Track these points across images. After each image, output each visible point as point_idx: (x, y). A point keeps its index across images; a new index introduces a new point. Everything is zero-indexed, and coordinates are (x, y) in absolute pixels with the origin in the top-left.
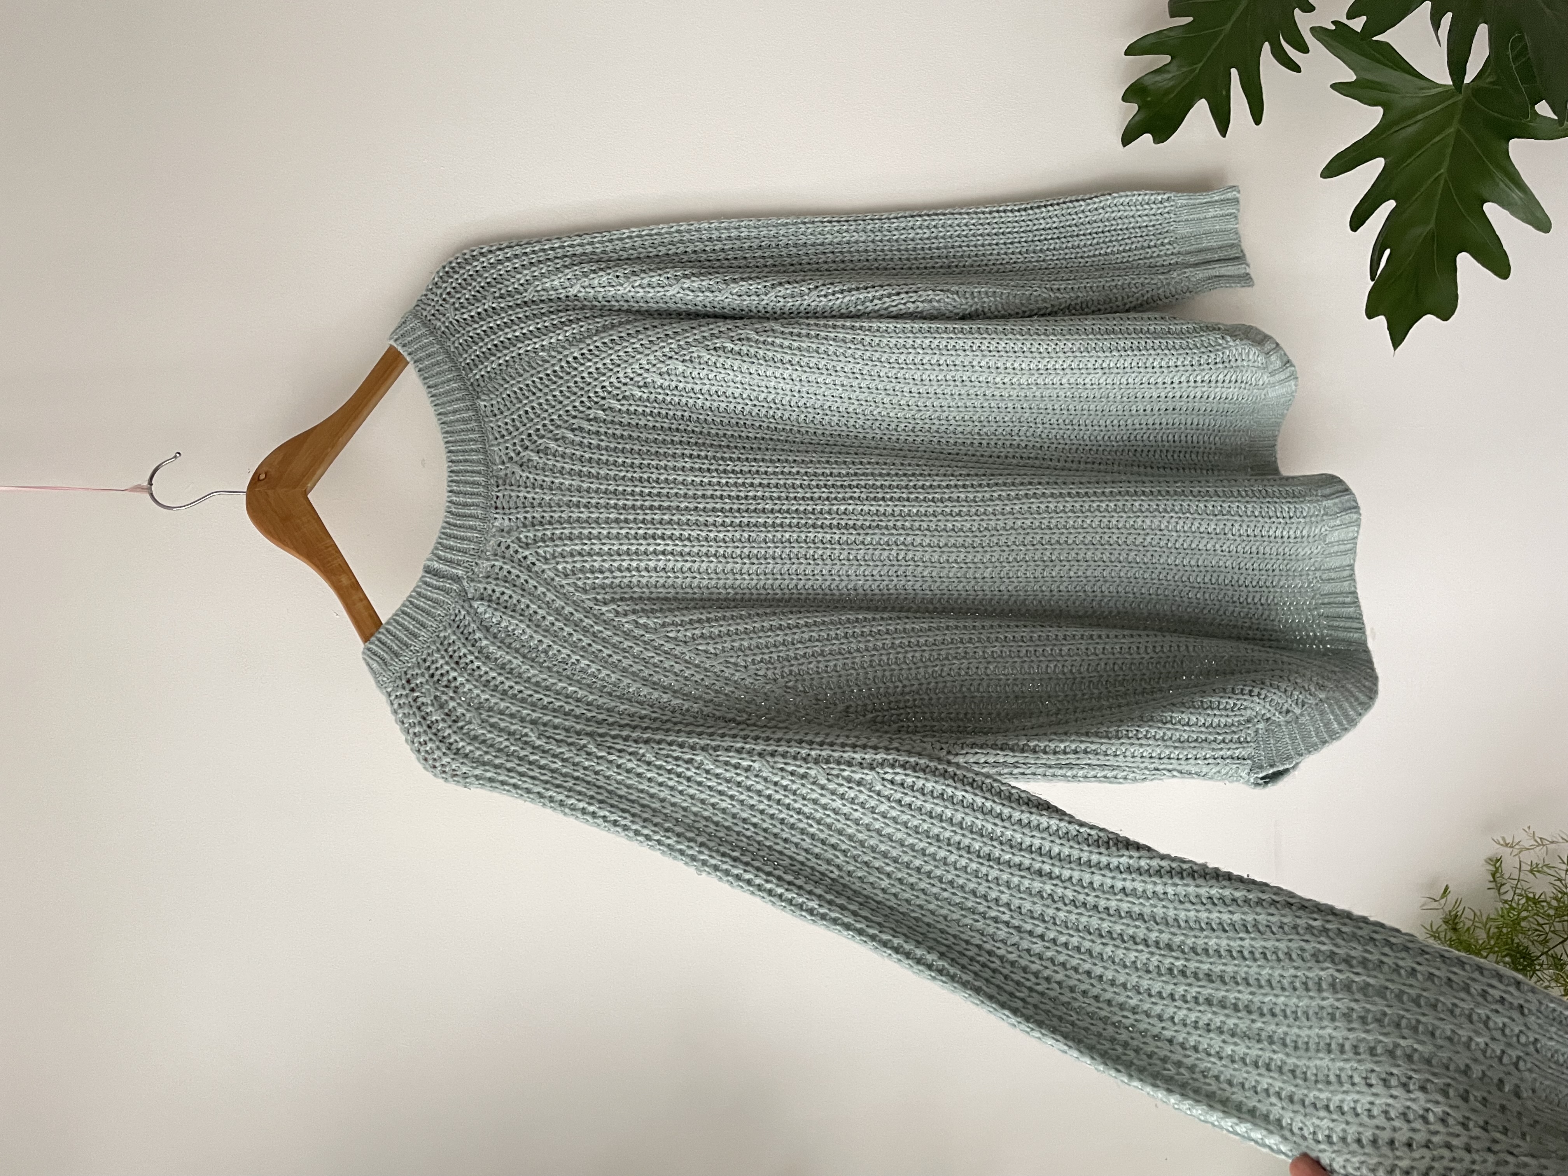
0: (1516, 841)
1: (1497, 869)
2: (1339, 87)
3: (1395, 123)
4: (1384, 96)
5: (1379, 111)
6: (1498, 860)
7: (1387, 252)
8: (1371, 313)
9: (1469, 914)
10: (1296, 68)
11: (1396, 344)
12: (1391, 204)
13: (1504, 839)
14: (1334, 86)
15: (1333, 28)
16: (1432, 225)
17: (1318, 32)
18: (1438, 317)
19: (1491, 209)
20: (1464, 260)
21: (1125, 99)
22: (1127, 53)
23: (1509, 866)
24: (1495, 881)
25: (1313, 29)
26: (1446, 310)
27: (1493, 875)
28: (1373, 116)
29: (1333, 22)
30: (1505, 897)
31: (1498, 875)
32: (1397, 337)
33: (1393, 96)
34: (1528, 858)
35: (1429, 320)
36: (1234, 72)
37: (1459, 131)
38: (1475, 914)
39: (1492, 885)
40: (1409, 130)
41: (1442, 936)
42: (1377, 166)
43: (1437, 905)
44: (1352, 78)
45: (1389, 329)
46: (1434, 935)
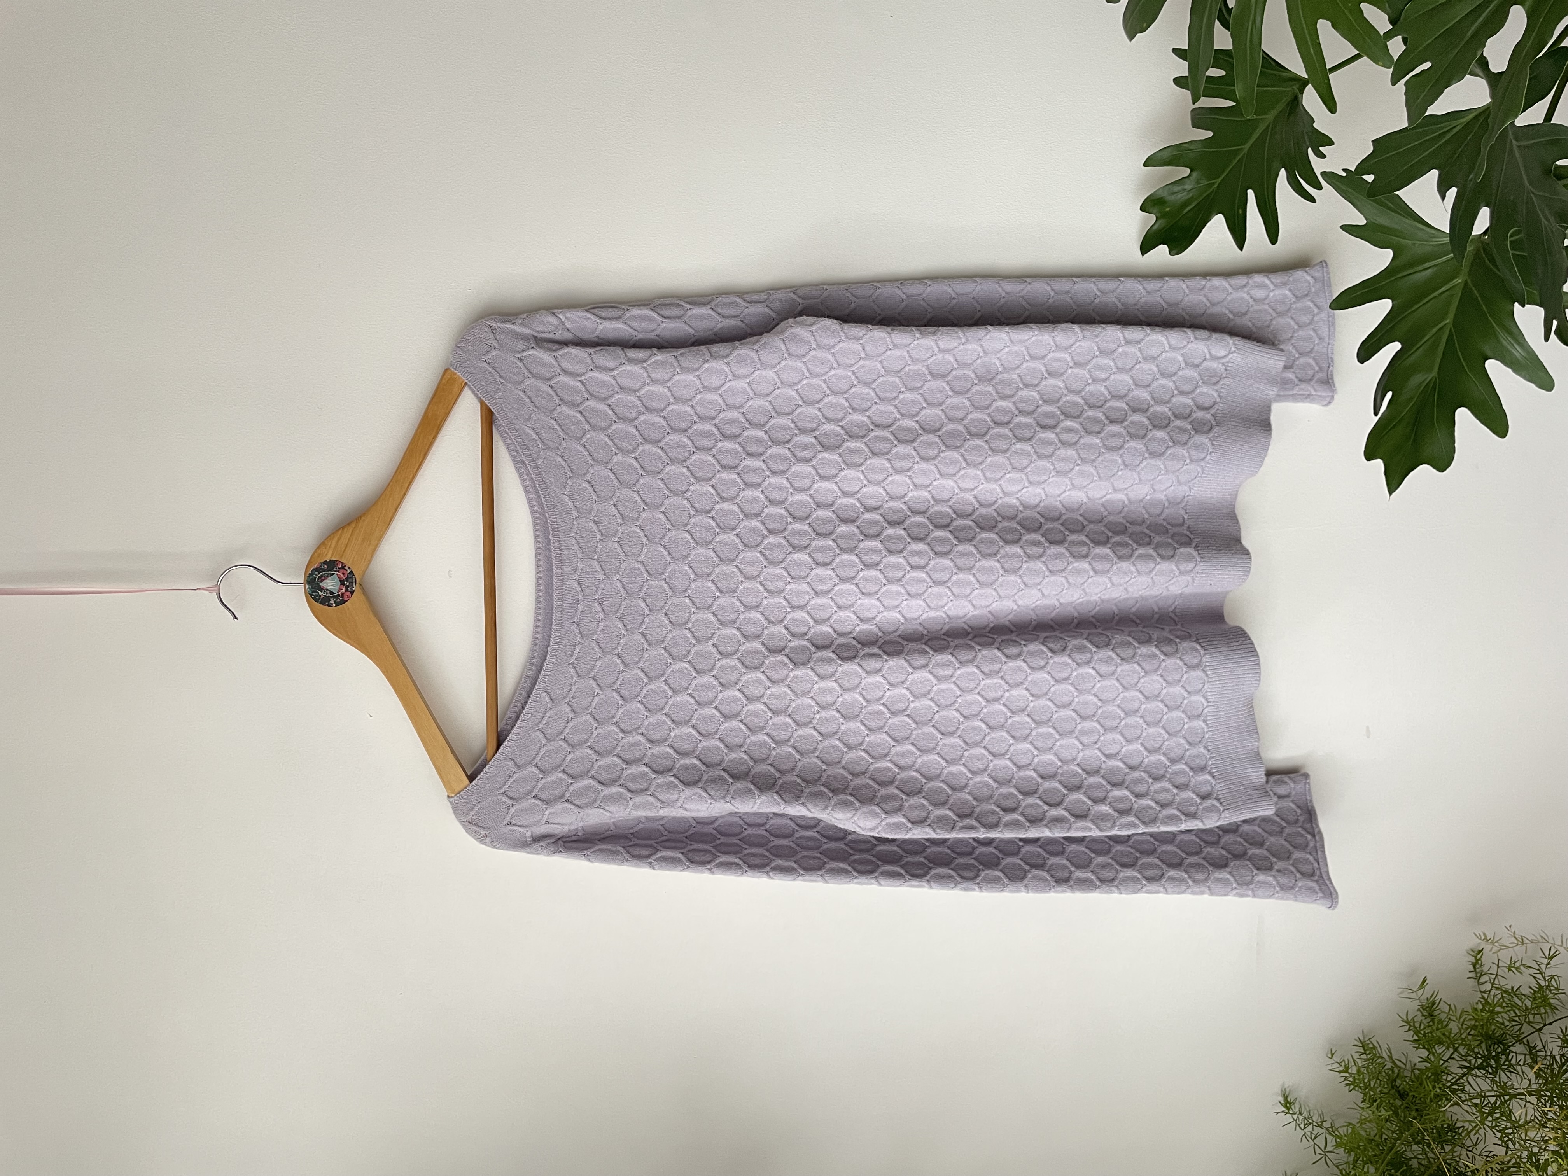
0: (1496, 940)
1: (1477, 960)
2: (1348, 229)
3: (1405, 267)
4: (1395, 240)
5: (1389, 254)
6: (1480, 951)
7: (1389, 395)
8: (1370, 454)
9: (1444, 1007)
10: (1312, 200)
11: (1391, 492)
12: (1396, 346)
13: (1485, 934)
14: (1343, 227)
15: (1344, 174)
16: (1434, 374)
17: (1330, 176)
18: (1434, 467)
19: (1493, 367)
20: (1463, 415)
21: (1143, 208)
22: (1145, 165)
23: (1488, 960)
24: (1475, 971)
25: (1326, 173)
26: (1442, 462)
27: (1474, 965)
28: (1382, 258)
29: (1344, 170)
30: (1483, 988)
31: (1478, 966)
32: (1394, 480)
33: (1404, 241)
34: (1505, 957)
35: (1424, 471)
36: (1251, 193)
37: (1466, 282)
38: (1450, 1008)
39: (1473, 975)
40: (1418, 276)
41: (1417, 1025)
42: (1381, 308)
43: (1414, 996)
44: (1362, 221)
45: (1385, 473)
46: (1409, 1024)
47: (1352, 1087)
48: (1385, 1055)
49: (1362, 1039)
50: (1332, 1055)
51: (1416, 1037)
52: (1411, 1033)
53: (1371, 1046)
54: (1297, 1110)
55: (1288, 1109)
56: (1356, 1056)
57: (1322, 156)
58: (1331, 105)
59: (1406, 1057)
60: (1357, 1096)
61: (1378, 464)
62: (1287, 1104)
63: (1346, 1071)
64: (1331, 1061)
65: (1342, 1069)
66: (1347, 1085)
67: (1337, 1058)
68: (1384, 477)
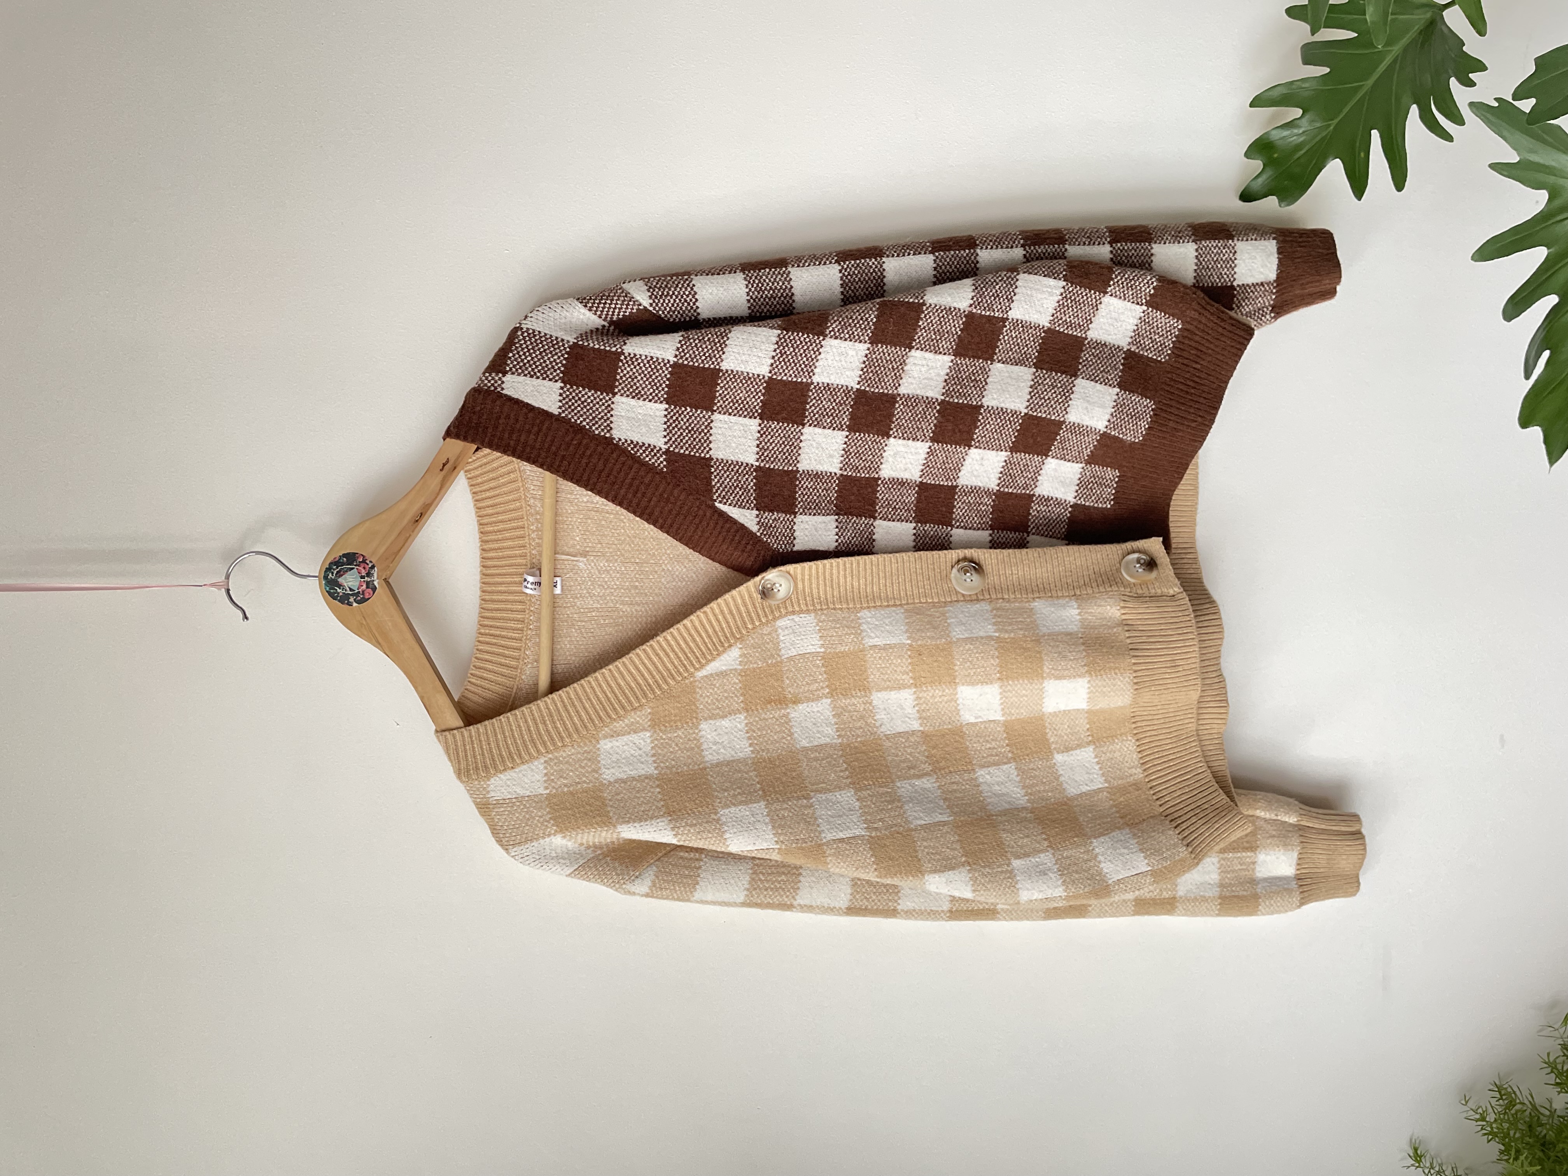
2: (1499, 167)
4: (1552, 179)
5: (1543, 195)
7: (1546, 354)
8: (1525, 421)
10: (1448, 137)
11: (1552, 462)
12: (1552, 300)
14: (1492, 166)
15: (1496, 105)
17: (1477, 107)
21: (1248, 155)
22: (1253, 104)
25: (1472, 105)
28: (1536, 201)
29: (1496, 100)
32: (1554, 450)
33: (1561, 181)
36: (1375, 134)
41: (1559, 1067)
42: (1538, 255)
43: (1556, 1034)
44: (1514, 158)
45: (1545, 442)
46: (1552, 1066)
47: (1490, 1137)
48: (1526, 1102)
49: (1498, 1083)
50: (1467, 1102)
51: (1558, 1081)
52: (1553, 1075)
53: (1509, 1090)
54: (1428, 1165)
55: (1419, 1162)
56: (1494, 1102)
57: (1472, 84)
58: (1479, 24)
59: (1550, 1101)
60: (1496, 1147)
61: (1536, 432)
62: (1417, 1156)
63: (1483, 1119)
64: (1466, 1108)
65: (1478, 1116)
66: (1485, 1134)
67: (1472, 1104)
68: (1543, 446)
